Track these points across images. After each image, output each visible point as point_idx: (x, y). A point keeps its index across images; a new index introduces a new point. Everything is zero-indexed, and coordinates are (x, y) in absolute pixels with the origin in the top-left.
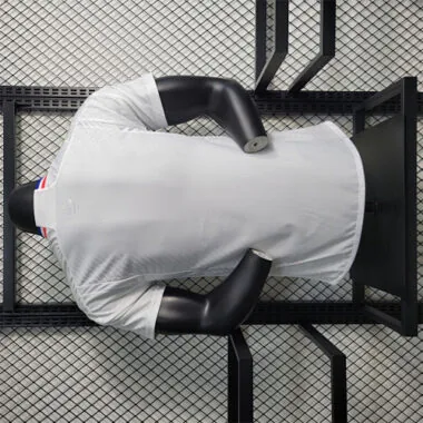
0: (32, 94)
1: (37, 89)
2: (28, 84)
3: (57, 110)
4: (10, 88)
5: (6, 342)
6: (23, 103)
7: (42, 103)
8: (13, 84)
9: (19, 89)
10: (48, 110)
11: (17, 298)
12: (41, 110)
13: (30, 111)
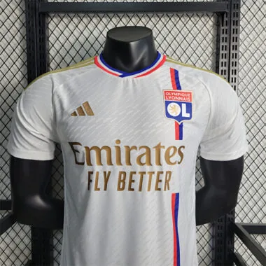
0: (233, 27)
1: (237, 31)
2: (241, 23)
3: (218, 49)
4: (238, 7)
5: (13, 5)
6: (226, 19)
7: (225, 36)
8: (242, 10)
9: (237, 15)
10: (218, 41)
11: (52, 15)
12: (218, 35)
13: (217, 25)
